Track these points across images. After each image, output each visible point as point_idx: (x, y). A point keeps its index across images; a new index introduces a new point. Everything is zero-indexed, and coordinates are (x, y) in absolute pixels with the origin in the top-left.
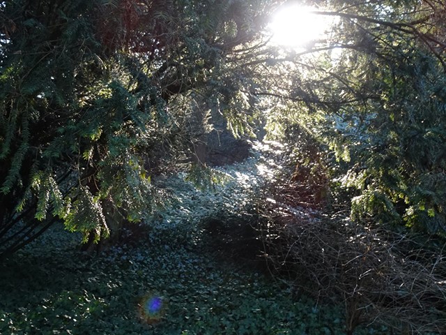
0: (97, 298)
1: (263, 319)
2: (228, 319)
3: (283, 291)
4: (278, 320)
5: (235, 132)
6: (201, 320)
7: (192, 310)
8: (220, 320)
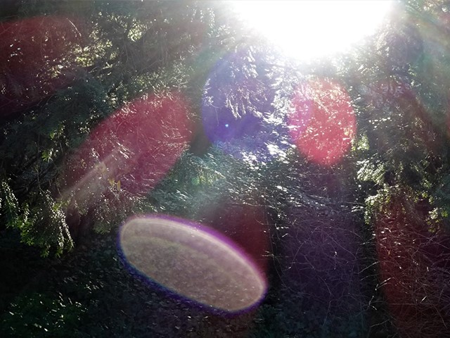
0: (74, 303)
1: (267, 331)
2: (225, 330)
3: (292, 296)
4: (284, 332)
5: (235, 111)
6: (194, 331)
7: (184, 319)
8: (216, 332)
